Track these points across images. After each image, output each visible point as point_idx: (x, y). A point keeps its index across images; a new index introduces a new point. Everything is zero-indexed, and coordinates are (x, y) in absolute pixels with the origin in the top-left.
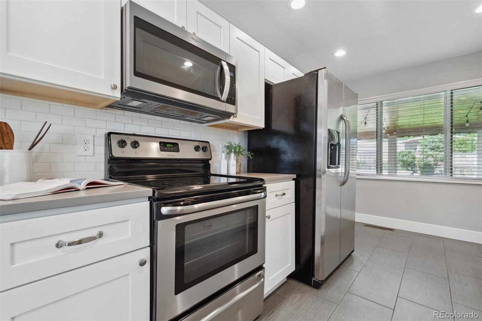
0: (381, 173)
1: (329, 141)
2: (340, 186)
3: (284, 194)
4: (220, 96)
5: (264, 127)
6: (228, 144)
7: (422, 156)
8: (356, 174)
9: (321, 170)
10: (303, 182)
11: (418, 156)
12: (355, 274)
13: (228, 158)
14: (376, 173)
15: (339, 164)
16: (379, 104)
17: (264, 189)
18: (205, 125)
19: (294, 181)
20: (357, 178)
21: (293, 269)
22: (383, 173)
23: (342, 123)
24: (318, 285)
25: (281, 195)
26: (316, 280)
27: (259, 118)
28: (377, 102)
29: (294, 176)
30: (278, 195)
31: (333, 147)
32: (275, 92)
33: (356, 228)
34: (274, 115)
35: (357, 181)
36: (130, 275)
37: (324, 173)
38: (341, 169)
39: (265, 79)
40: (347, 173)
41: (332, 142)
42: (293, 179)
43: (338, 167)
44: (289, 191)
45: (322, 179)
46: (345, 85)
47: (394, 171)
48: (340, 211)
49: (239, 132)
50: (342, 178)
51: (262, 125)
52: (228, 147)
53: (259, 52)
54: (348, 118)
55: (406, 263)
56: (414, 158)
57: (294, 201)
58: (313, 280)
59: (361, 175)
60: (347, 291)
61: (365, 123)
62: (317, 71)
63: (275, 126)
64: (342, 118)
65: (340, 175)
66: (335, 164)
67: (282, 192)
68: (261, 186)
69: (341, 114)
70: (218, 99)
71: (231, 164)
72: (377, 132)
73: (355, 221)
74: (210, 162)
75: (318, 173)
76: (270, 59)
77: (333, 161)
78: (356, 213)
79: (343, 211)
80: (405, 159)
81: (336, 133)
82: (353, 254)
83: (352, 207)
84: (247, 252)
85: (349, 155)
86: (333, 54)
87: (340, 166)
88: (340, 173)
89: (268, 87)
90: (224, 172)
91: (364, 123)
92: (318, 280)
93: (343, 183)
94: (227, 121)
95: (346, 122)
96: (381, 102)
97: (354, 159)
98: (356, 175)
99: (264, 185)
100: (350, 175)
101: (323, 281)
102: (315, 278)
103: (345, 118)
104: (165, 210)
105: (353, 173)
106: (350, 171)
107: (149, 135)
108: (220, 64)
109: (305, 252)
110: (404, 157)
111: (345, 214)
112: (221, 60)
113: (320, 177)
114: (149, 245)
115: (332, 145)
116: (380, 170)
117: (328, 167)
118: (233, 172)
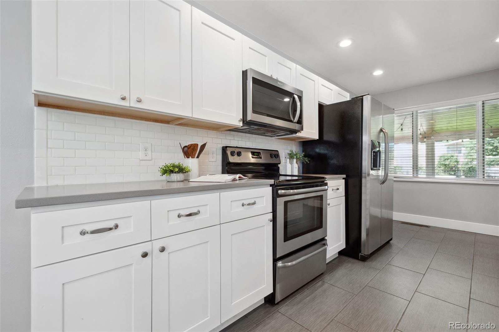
0: (417, 175)
1: (372, 149)
2: (381, 184)
3: (338, 189)
4: (292, 119)
5: (318, 138)
6: (290, 152)
7: (467, 160)
8: (393, 176)
9: (366, 173)
10: (350, 181)
11: (461, 160)
12: (393, 254)
13: (291, 163)
14: (412, 176)
15: (379, 167)
16: (414, 113)
17: (326, 184)
18: (274, 138)
19: (344, 180)
20: (394, 181)
21: (344, 247)
22: (419, 176)
23: (382, 134)
24: (364, 259)
25: (336, 190)
26: (362, 254)
27: (315, 132)
28: (413, 112)
29: (344, 176)
30: (334, 190)
31: (374, 154)
32: (325, 111)
33: (394, 225)
34: (325, 130)
35: (395, 183)
36: (265, 226)
37: (369, 175)
38: (381, 173)
39: (319, 101)
40: (386, 175)
41: (374, 150)
42: (343, 179)
43: (379, 169)
44: (341, 187)
45: (367, 180)
46: (383, 104)
47: (431, 174)
48: (380, 210)
49: (296, 142)
50: (383, 178)
51: (316, 137)
52: (290, 154)
53: (314, 81)
54: (386, 130)
55: (438, 249)
56: (457, 162)
57: (344, 195)
58: (360, 255)
59: (398, 178)
60: (387, 264)
61: (402, 129)
62: (362, 96)
63: (325, 138)
64: (381, 130)
65: (380, 177)
66: (377, 167)
67: (336, 188)
68: (323, 182)
69: (380, 128)
70: (291, 121)
71: (294, 167)
72: (413, 136)
73: (393, 219)
74: (279, 165)
75: (363, 175)
76: (322, 85)
77: (375, 164)
78: (393, 212)
79: (383, 210)
80: (447, 163)
81: (377, 142)
82: (391, 242)
83: (390, 207)
84: (315, 226)
85: (388, 159)
86: (371, 74)
87: (381, 168)
88: (380, 176)
89: (321, 107)
90: (289, 173)
91: (400, 129)
92: (365, 255)
93: (383, 182)
94: (294, 135)
95: (385, 134)
96: (416, 111)
97: (392, 163)
98: (393, 178)
99: (325, 182)
100: (388, 178)
101: (368, 255)
102: (362, 253)
103: (384, 130)
104: (281, 192)
105: (391, 176)
106: (389, 174)
107: (242, 147)
108: (293, 97)
109: (353, 235)
110: (446, 161)
111: (385, 213)
112: (293, 94)
113: (366, 177)
114: (272, 211)
115: (374, 152)
116: (416, 173)
117: (372, 169)
118: (296, 173)
